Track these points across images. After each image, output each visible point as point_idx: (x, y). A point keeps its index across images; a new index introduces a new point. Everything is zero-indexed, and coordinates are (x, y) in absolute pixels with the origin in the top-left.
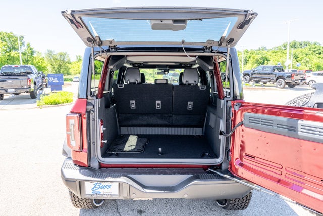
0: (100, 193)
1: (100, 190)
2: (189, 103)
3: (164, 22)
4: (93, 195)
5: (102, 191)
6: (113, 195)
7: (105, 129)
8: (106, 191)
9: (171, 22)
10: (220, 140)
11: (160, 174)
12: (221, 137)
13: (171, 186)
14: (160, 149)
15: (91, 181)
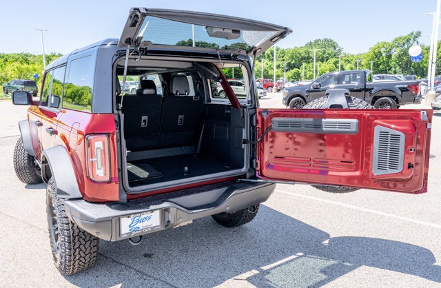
0: (139, 228)
1: (139, 225)
2: (180, 117)
3: (226, 31)
4: (131, 233)
5: (140, 225)
6: (154, 227)
7: (129, 151)
8: (146, 224)
9: (230, 31)
10: (244, 149)
11: (198, 192)
12: (243, 146)
13: (211, 202)
14: (186, 168)
15: (128, 216)
